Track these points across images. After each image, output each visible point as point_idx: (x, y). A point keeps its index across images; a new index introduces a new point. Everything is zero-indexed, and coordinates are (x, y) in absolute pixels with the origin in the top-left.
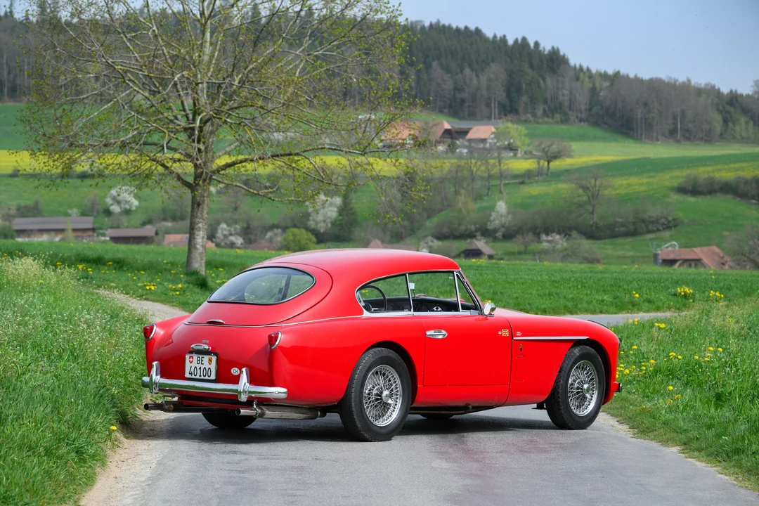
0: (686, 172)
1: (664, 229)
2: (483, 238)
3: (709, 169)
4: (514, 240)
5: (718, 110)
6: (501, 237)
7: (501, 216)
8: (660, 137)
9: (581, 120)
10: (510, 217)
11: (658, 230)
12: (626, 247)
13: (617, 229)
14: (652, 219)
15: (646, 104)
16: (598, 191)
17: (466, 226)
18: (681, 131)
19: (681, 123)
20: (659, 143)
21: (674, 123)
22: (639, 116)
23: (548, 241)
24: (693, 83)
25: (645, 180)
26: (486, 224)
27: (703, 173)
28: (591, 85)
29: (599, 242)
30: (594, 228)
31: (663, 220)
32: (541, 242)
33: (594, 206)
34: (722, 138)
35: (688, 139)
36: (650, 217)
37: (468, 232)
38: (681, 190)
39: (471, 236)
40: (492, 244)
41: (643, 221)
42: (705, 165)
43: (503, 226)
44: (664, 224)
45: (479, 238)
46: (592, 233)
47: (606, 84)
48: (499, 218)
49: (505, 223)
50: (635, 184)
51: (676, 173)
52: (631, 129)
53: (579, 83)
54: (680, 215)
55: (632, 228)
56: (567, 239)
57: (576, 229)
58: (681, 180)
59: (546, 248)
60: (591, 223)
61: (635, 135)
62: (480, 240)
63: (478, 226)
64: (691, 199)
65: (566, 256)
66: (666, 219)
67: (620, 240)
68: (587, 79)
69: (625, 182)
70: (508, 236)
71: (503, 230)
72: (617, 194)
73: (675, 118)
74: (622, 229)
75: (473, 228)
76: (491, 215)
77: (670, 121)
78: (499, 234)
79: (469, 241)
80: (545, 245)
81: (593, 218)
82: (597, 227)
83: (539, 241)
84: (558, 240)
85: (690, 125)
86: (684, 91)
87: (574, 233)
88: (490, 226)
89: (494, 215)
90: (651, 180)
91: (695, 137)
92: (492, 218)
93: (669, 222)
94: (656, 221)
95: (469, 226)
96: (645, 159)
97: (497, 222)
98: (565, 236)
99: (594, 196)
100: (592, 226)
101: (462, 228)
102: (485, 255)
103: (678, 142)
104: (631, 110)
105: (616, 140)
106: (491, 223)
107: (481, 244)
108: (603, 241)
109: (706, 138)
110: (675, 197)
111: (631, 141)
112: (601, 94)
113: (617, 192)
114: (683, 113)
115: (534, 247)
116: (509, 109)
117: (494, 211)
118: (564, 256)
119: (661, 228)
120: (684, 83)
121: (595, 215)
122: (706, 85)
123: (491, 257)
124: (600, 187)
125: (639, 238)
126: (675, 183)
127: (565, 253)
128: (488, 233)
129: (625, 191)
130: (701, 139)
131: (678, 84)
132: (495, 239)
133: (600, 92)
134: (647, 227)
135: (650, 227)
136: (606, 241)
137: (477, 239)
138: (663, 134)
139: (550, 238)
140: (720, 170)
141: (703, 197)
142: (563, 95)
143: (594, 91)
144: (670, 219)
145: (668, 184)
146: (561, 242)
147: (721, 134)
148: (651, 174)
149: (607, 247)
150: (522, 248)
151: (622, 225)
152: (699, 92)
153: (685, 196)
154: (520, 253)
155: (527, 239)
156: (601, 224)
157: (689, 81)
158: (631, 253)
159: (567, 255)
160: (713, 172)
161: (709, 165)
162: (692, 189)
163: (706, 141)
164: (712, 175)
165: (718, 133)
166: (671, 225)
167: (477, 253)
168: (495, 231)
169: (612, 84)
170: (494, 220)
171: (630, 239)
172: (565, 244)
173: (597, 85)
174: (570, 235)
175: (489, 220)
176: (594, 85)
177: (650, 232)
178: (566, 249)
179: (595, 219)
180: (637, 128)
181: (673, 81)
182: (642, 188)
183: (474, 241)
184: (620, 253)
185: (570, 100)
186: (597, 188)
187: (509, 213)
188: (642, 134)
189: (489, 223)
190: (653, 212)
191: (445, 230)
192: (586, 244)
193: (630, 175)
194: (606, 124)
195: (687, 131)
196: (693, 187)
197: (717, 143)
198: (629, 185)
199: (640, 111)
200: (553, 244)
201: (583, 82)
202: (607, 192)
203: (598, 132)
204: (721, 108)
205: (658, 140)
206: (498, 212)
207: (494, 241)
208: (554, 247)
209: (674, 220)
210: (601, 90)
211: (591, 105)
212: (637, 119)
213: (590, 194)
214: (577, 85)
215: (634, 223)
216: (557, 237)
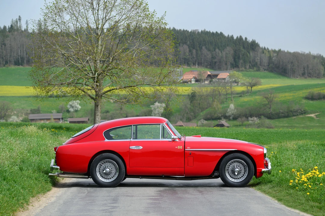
0: (309, 91)
1: (300, 114)
3: (319, 89)
4: (237, 120)
5: (322, 64)
6: (232, 119)
7: (232, 110)
8: (298, 76)
9: (265, 70)
10: (236, 110)
11: (298, 115)
12: (284, 122)
13: (280, 115)
14: (295, 111)
15: (292, 63)
16: (272, 99)
17: (217, 114)
18: (307, 73)
19: (307, 70)
20: (298, 79)
21: (304, 70)
22: (289, 68)
23: (251, 120)
24: (311, 53)
25: (291, 94)
26: (226, 114)
27: (316, 91)
28: (269, 55)
29: (273, 120)
30: (271, 114)
31: (299, 111)
32: (249, 121)
33: (270, 105)
34: (324, 76)
35: (310, 77)
36: (294, 110)
37: (218, 117)
38: (307, 98)
39: (219, 118)
41: (291, 111)
42: (317, 88)
43: (233, 114)
44: (300, 112)
45: (223, 119)
46: (270, 117)
47: (275, 55)
48: (231, 111)
49: (234, 113)
50: (287, 96)
51: (305, 91)
52: (286, 73)
53: (264, 54)
54: (307, 108)
55: (286, 114)
57: (263, 115)
58: (307, 94)
59: (251, 123)
60: (270, 112)
61: (288, 76)
62: (223, 120)
63: (222, 114)
64: (311, 102)
66: (301, 110)
67: (281, 120)
68: (267, 53)
69: (283, 95)
70: (235, 118)
71: (233, 116)
72: (280, 100)
73: (304, 68)
74: (283, 115)
75: (220, 115)
76: (227, 110)
77: (302, 70)
78: (231, 118)
79: (218, 121)
80: (250, 122)
82: (272, 114)
83: (248, 121)
84: (256, 120)
85: (311, 71)
86: (308, 57)
87: (262, 117)
88: (227, 115)
89: (229, 110)
90: (294, 94)
91: (313, 76)
92: (228, 111)
93: (302, 111)
94: (297, 111)
95: (219, 115)
96: (292, 85)
97: (230, 113)
98: (259, 118)
99: (270, 101)
100: (270, 114)
101: (216, 115)
102: (225, 126)
103: (306, 78)
104: (286, 65)
105: (280, 78)
107: (223, 122)
108: (274, 120)
109: (318, 76)
110: (304, 101)
111: (286, 78)
112: (273, 59)
113: (280, 99)
114: (308, 67)
115: (246, 123)
116: (235, 66)
117: (229, 108)
118: (258, 126)
119: (299, 114)
120: (308, 53)
121: (271, 109)
122: (317, 54)
123: (228, 127)
124: (273, 97)
125: (290, 118)
126: (304, 95)
127: (259, 125)
128: (226, 117)
129: (284, 99)
130: (315, 77)
131: (305, 54)
132: (230, 120)
133: (273, 58)
134: (293, 113)
135: (294, 114)
136: (276, 120)
137: (222, 120)
138: (299, 75)
139: (252, 119)
140: (323, 90)
141: (316, 101)
142: (257, 60)
143: (270, 58)
144: (302, 110)
145: (301, 95)
146: (257, 120)
147: (324, 75)
148: (294, 92)
149: (276, 122)
150: (241, 123)
151: (282, 113)
152: (314, 57)
153: (308, 101)
154: (240, 125)
155: (243, 120)
156: (274, 113)
157: (310, 53)
158: (286, 125)
159: (260, 126)
160: (320, 90)
161: (319, 88)
162: (311, 98)
163: (317, 78)
164: (320, 91)
165: (323, 74)
166: (303, 113)
167: (222, 126)
168: (230, 116)
169: (278, 55)
171: (286, 119)
172: (259, 121)
173: (272, 55)
174: (261, 118)
176: (270, 55)
177: (294, 116)
178: (259, 124)
179: (271, 111)
180: (289, 73)
181: (303, 53)
182: (291, 98)
184: (282, 125)
185: (260, 61)
186: (272, 98)
187: (235, 109)
188: (290, 75)
189: (227, 113)
190: (295, 107)
191: (209, 116)
192: (267, 121)
193: (285, 92)
194: (275, 71)
195: (310, 73)
196: (312, 97)
197: (322, 79)
198: (285, 96)
199: (289, 66)
200: (254, 122)
201: (265, 54)
202: (276, 100)
203: (272, 74)
204: (323, 64)
205: (297, 77)
206: (230, 109)
207: (229, 121)
209: (304, 110)
210: (273, 57)
211: (269, 63)
212: (288, 69)
213: (269, 101)
214: (263, 55)
215: (287, 112)
216: (256, 118)
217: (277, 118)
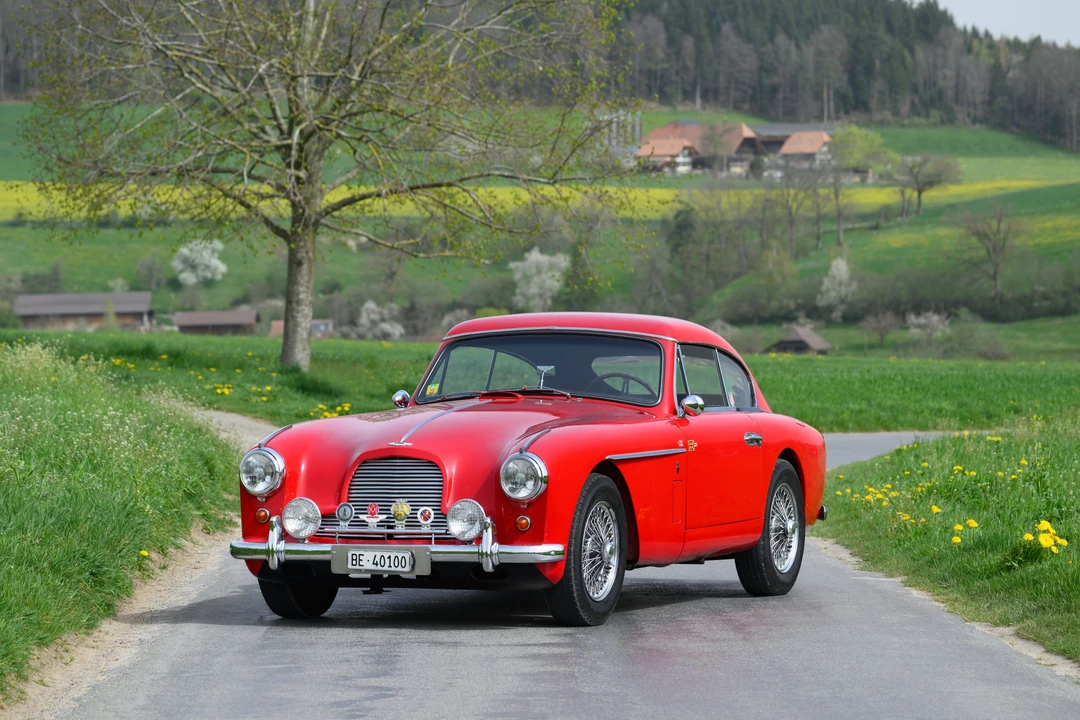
2: (809, 321)
4: (862, 324)
6: (839, 320)
7: (840, 284)
9: (975, 121)
10: (854, 286)
13: (1036, 304)
16: (1005, 239)
17: (780, 301)
22: (1074, 113)
23: (919, 326)
26: (814, 298)
28: (992, 61)
29: (1006, 326)
30: (997, 303)
32: (908, 328)
33: (996, 266)
37: (783, 312)
39: (788, 317)
40: (825, 331)
43: (843, 301)
45: (802, 320)
46: (994, 312)
47: (1018, 58)
48: (837, 287)
49: (846, 296)
50: (1066, 227)
52: (1062, 134)
53: (971, 57)
55: (1061, 301)
56: (952, 322)
57: (966, 304)
59: (916, 337)
60: (993, 294)
61: (1068, 145)
62: (803, 325)
63: (800, 301)
65: (948, 350)
67: (1039, 324)
68: (985, 51)
69: (1049, 224)
70: (852, 318)
71: (842, 307)
72: (1036, 245)
74: (1046, 304)
75: (792, 305)
76: (821, 283)
78: (837, 315)
79: (785, 326)
80: (915, 333)
81: (996, 286)
82: (1002, 301)
83: (905, 327)
84: (936, 324)
87: (963, 312)
88: (821, 302)
89: (827, 283)
92: (824, 288)
95: (785, 301)
97: (833, 294)
98: (949, 316)
99: (997, 249)
100: (993, 299)
101: (774, 305)
102: (812, 348)
104: (1061, 102)
105: (1035, 154)
106: (822, 295)
107: (805, 331)
108: (1012, 325)
111: (1061, 154)
112: (1010, 75)
113: (1037, 241)
115: (896, 335)
116: (853, 103)
117: (827, 275)
118: (946, 351)
121: (1000, 282)
123: (822, 352)
124: (1007, 232)
125: (1073, 319)
127: (948, 345)
128: (818, 314)
129: (1050, 240)
132: (830, 323)
133: (1007, 72)
136: (1018, 324)
137: (798, 324)
139: (922, 320)
142: (945, 78)
143: (996, 71)
146: (941, 327)
149: (1020, 334)
150: (875, 338)
151: (1045, 297)
154: (872, 347)
155: (883, 323)
156: (1010, 295)
158: (1061, 345)
159: (952, 348)
167: (800, 347)
168: (830, 309)
169: (1027, 59)
170: (828, 291)
171: (1058, 321)
172: (948, 331)
173: (1003, 61)
174: (956, 315)
175: (819, 292)
176: (997, 59)
178: (949, 339)
179: (999, 288)
180: (1071, 133)
183: (794, 326)
184: (1041, 345)
185: (957, 86)
186: (1002, 236)
187: (852, 278)
189: (819, 296)
191: (745, 308)
192: (984, 330)
193: (1059, 211)
194: (1018, 126)
198: (1057, 230)
199: (1075, 105)
200: (929, 331)
201: (978, 55)
202: (1018, 242)
203: (1004, 139)
206: (834, 277)
207: (827, 327)
208: (930, 335)
210: (1009, 68)
211: (993, 94)
212: (1071, 117)
213: (990, 245)
214: (970, 59)
215: (1065, 294)
216: (935, 318)
217: (1023, 319)
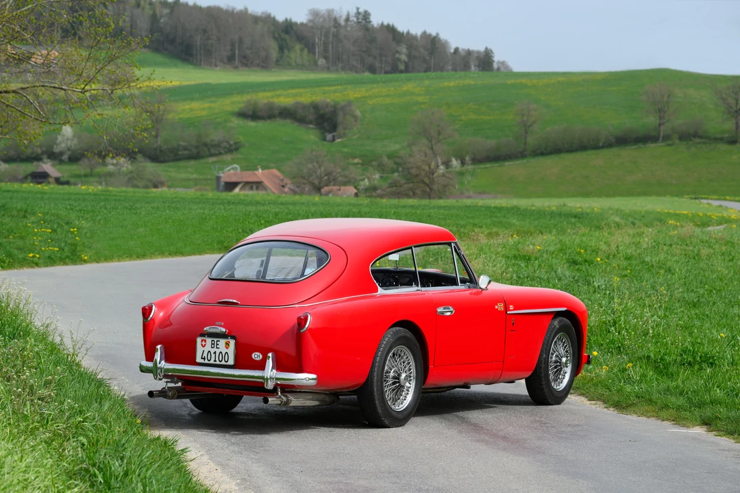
0: (246, 98)
1: (226, 152)
2: (49, 160)
3: (269, 94)
4: (80, 162)
5: (274, 38)
6: (67, 160)
7: (68, 139)
8: (218, 63)
9: (145, 47)
10: (75, 141)
11: (220, 154)
12: (188, 170)
13: (180, 153)
14: (214, 143)
15: (205, 31)
16: (163, 115)
17: (32, 149)
18: (240, 57)
19: (239, 50)
20: (218, 68)
21: (231, 50)
22: (198, 43)
23: (113, 164)
24: (250, 11)
25: (207, 105)
26: (52, 147)
27: (263, 98)
28: (151, 12)
29: (162, 165)
30: (158, 152)
31: (225, 144)
32: (107, 165)
33: (157, 130)
34: (278, 65)
35: (246, 65)
36: (212, 141)
37: (34, 155)
38: (242, 115)
39: (37, 159)
40: (59, 167)
41: (205, 145)
42: (265, 91)
43: (69, 150)
44: (225, 147)
45: (45, 160)
46: (156, 156)
47: (166, 11)
48: (66, 142)
49: (71, 146)
50: (196, 109)
51: (236, 98)
52: (191, 55)
53: (139, 10)
54: (241, 138)
55: (195, 151)
56: (132, 162)
57: (140, 152)
58: (242, 105)
59: (112, 170)
60: (155, 146)
61: (195, 61)
62: (46, 163)
63: (44, 149)
64: (252, 124)
65: (132, 180)
66: (228, 142)
67: (182, 164)
68: (148, 6)
69: (187, 107)
70: (75, 159)
71: (69, 153)
72: (180, 119)
73: (233, 45)
74: (186, 152)
75: (39, 151)
76: (56, 139)
77: (228, 48)
78: (65, 157)
79: (35, 163)
80: (111, 168)
81: (157, 142)
82: (161, 151)
83: (104, 164)
84: (124, 164)
85: (248, 52)
86: (242, 18)
87: (139, 157)
88: (56, 150)
89: (60, 138)
90: (213, 105)
91: (252, 63)
92: (58, 141)
93: (231, 145)
94: (218, 145)
95: (35, 149)
96: (206, 84)
97: (63, 145)
98: (130, 159)
99: (158, 120)
100: (155, 149)
101: (29, 151)
102: (52, 177)
103: (236, 68)
104: (191, 37)
105: (175, 66)
106: (57, 145)
107: (47, 167)
108: (167, 164)
109: (263, 64)
110: (236, 122)
111: (191, 67)
112: (162, 21)
113: (180, 116)
114: (241, 41)
115: (99, 170)
116: (70, 32)
117: (59, 134)
118: (129, 179)
119: (223, 152)
120: (241, 11)
121: (159, 139)
122: (263, 13)
123: (58, 181)
124: (164, 111)
125: (202, 161)
126: (236, 108)
127: (130, 175)
128: (54, 156)
129: (188, 116)
130: (258, 65)
131: (235, 11)
132: (62, 162)
133: (160, 19)
134: (209, 150)
135: (213, 151)
136: (171, 164)
137: (44, 162)
138: (222, 61)
139: (115, 161)
140: (279, 96)
141: (263, 121)
142: (124, 21)
143: (154, 18)
144: (232, 142)
145: (229, 108)
146: (126, 165)
147: (277, 61)
148: (212, 99)
149: (171, 170)
150: (88, 171)
151: (185, 149)
152: (256, 19)
153: (245, 121)
154: (86, 176)
155: (92, 162)
156: (165, 147)
157: (246, 9)
158: (195, 176)
159: (133, 177)
160: (272, 97)
161: (269, 91)
162: (252, 114)
163: (262, 67)
164: (271, 100)
165: (274, 60)
166: (232, 148)
167: (41, 177)
168: (61, 153)
169: (172, 12)
170: (60, 143)
171: (192, 163)
172: (130, 167)
173: (158, 12)
174: (135, 158)
175: (55, 143)
176: (154, 11)
177: (212, 155)
178: (131, 172)
179: (159, 143)
180: (196, 55)
181: (230, 9)
182: (204, 113)
183: (41, 163)
184: (183, 176)
185: (131, 25)
186: (161, 113)
187: (74, 136)
188: (201, 60)
189: (55, 147)
190: (215, 136)
191: (12, 153)
192: (150, 168)
193: (192, 99)
194: (166, 50)
195: (245, 57)
196: (254, 112)
197: (273, 70)
198: (191, 110)
199: (199, 38)
200: (119, 167)
201: (143, 9)
202: (170, 116)
203: (159, 58)
204: (277, 35)
205: (216, 66)
206: (64, 136)
207: (60, 164)
208: (120, 169)
209: (235, 143)
210: (161, 16)
211: (152, 31)
212: (196, 45)
213: (154, 119)
214: (138, 11)
215: (197, 147)
216: (122, 160)
217: (173, 161)
